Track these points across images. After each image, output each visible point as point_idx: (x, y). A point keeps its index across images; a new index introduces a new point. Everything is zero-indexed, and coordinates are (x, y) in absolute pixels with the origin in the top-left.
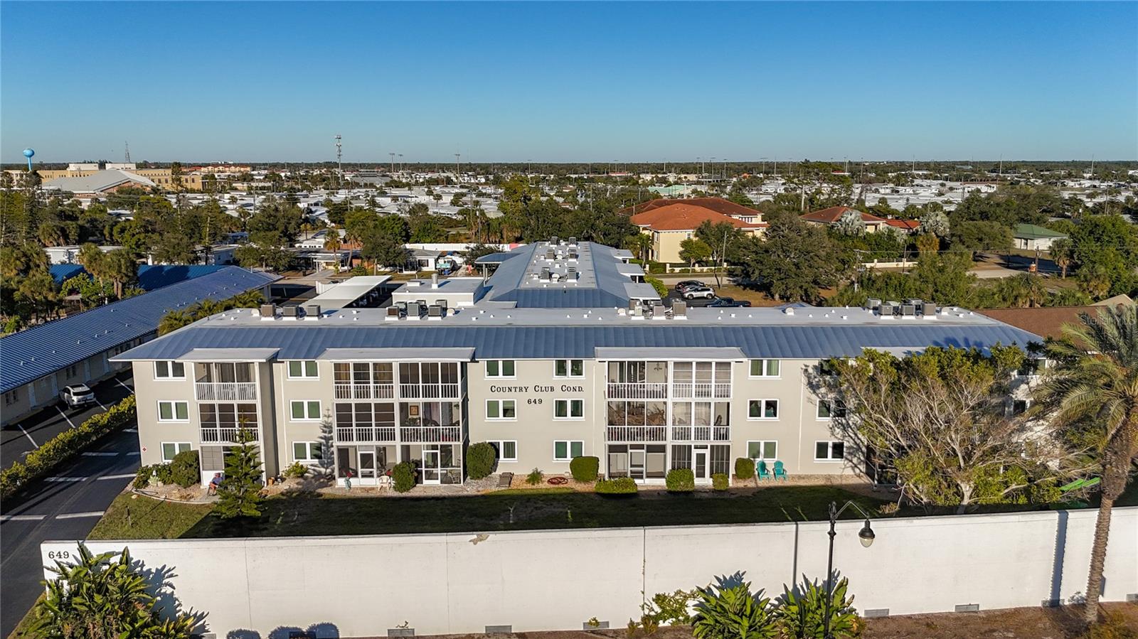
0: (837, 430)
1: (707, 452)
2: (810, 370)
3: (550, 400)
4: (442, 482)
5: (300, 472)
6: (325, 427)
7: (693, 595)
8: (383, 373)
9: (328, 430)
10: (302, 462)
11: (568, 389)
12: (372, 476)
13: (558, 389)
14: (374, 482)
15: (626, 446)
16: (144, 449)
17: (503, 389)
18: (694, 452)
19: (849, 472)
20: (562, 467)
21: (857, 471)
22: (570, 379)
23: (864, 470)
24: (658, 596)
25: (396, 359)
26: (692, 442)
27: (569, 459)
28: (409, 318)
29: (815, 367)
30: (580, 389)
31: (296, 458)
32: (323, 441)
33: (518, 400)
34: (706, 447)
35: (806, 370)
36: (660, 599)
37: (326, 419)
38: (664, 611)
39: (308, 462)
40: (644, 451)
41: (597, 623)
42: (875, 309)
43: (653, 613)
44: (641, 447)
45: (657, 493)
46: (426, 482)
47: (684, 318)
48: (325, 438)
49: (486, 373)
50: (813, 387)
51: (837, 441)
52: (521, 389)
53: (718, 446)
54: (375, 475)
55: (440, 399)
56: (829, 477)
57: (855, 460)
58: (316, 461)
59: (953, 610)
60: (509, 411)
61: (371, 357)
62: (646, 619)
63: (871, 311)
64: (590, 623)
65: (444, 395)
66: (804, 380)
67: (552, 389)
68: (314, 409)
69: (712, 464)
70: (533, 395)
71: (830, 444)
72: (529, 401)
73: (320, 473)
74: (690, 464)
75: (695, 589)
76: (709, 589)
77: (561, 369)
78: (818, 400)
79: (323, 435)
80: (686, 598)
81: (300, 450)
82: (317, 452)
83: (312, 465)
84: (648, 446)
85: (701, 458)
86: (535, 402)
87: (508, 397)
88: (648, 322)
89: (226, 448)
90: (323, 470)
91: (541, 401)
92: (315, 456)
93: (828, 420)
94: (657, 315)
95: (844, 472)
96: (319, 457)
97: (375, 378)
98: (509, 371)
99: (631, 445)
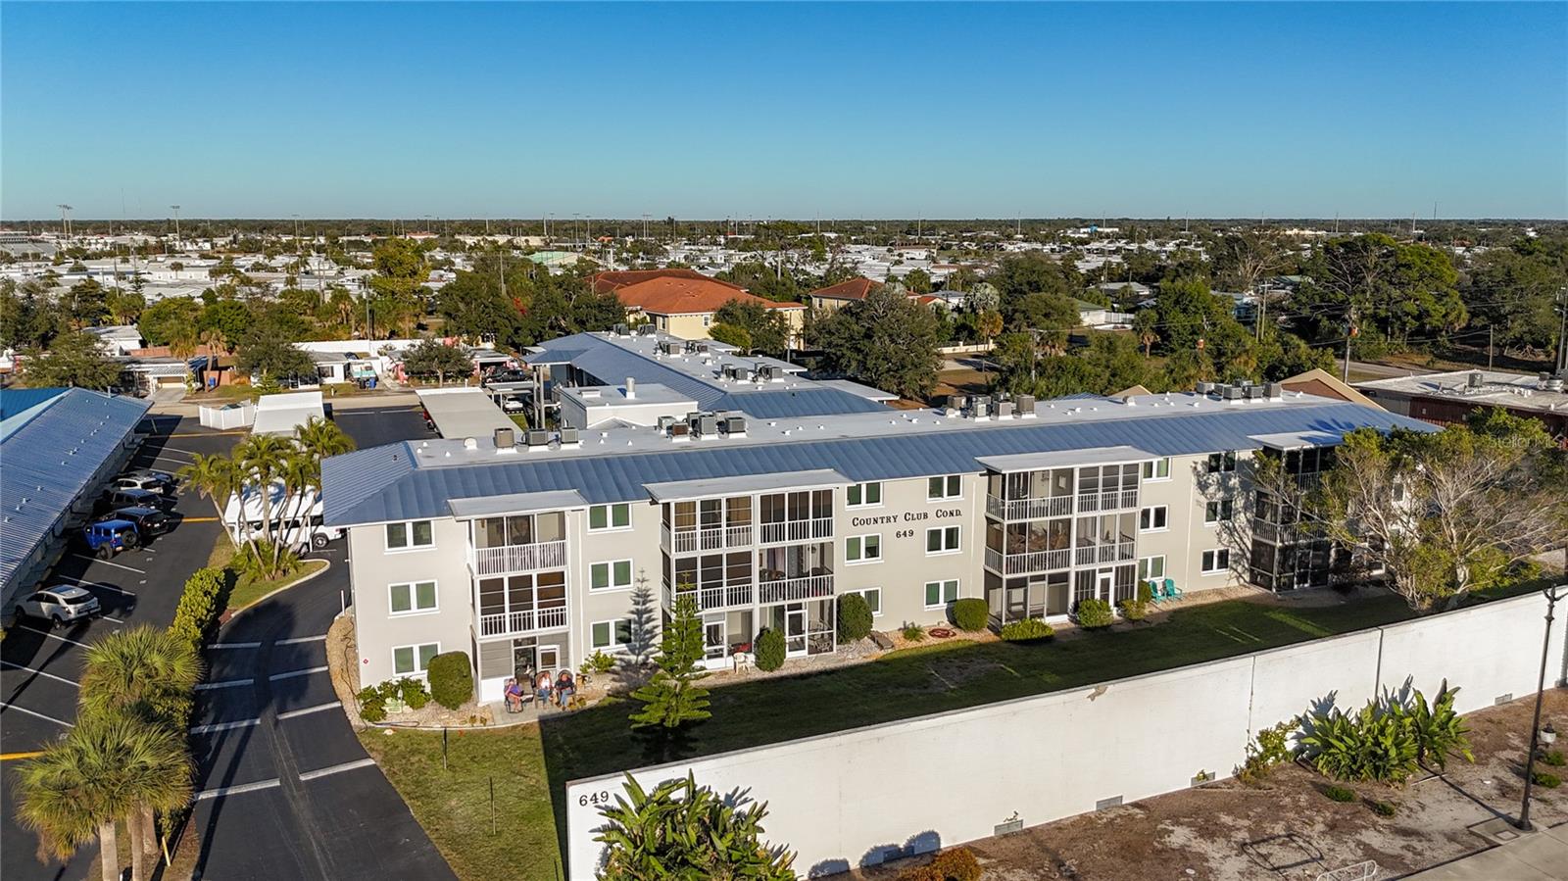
0: (1224, 535)
1: (1112, 576)
2: (1199, 468)
3: (922, 529)
4: (809, 653)
5: (603, 665)
6: (638, 596)
7: (1292, 727)
8: (738, 509)
9: (641, 600)
10: (604, 650)
11: (945, 514)
12: (721, 656)
13: (932, 515)
14: (725, 663)
15: (1025, 579)
16: (366, 662)
17: (867, 522)
18: (1099, 577)
19: (1234, 583)
20: (936, 616)
21: (1242, 581)
22: (946, 501)
23: (1248, 579)
24: (1262, 733)
25: (754, 489)
26: (1097, 566)
27: (942, 605)
28: (704, 438)
29: (1204, 463)
30: (958, 513)
31: (595, 646)
32: (635, 616)
33: (884, 532)
34: (1110, 570)
35: (1195, 468)
36: (1264, 736)
37: (639, 585)
38: (1267, 749)
39: (613, 648)
40: (1046, 582)
41: (1205, 777)
42: (1209, 393)
43: (1256, 754)
44: (1041, 578)
45: (1063, 633)
46: (790, 655)
47: (1033, 416)
48: (639, 613)
49: (846, 501)
50: (1203, 487)
51: (1222, 548)
52: (889, 519)
53: (1122, 567)
54: (725, 653)
55: (787, 543)
56: (1219, 592)
57: (1240, 569)
58: (623, 647)
59: (1493, 704)
60: (872, 551)
61: (722, 490)
62: (1251, 762)
63: (1205, 397)
64: (1198, 778)
65: (816, 534)
66: (1194, 480)
67: (926, 516)
68: (623, 573)
69: (1116, 589)
70: (903, 525)
71: (1216, 553)
72: (898, 535)
73: (629, 663)
74: (1093, 593)
75: (1294, 718)
76: (1306, 716)
77: (935, 490)
78: (1205, 501)
79: (633, 608)
80: (1286, 731)
81: (600, 634)
82: (626, 634)
83: (618, 653)
84: (1050, 576)
85: (1105, 583)
86: (905, 534)
87: (872, 530)
88: (994, 424)
89: (517, 643)
90: (633, 658)
91: (912, 533)
92: (620, 640)
93: (1215, 525)
94: (1004, 414)
95: (1230, 584)
96: (627, 641)
97: (728, 519)
98: (874, 496)
99: (1031, 577)
